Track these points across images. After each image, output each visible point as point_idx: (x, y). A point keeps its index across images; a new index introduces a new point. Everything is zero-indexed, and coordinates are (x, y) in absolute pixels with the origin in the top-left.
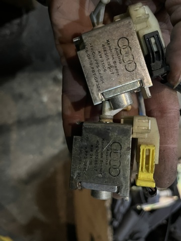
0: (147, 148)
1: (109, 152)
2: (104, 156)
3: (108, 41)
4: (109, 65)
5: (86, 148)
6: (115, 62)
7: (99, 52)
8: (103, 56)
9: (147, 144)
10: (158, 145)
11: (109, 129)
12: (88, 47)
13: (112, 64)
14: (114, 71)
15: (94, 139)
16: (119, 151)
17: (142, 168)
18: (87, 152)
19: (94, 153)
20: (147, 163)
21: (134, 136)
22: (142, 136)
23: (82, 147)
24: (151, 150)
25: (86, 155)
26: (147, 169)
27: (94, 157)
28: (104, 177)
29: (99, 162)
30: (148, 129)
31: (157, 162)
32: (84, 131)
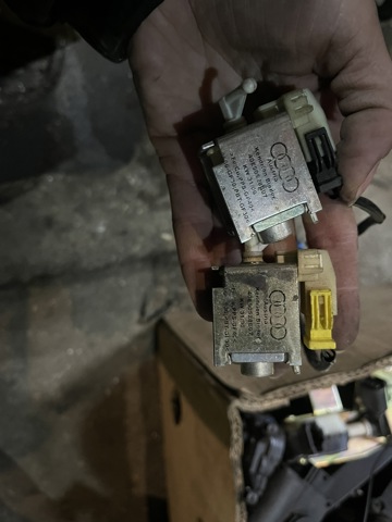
0: (321, 294)
1: (268, 306)
2: (261, 312)
3: (257, 149)
4: (260, 184)
5: (233, 303)
6: (268, 180)
7: (245, 166)
8: (252, 172)
9: (320, 289)
10: (334, 288)
11: (264, 273)
12: (228, 160)
13: (265, 183)
14: (268, 193)
15: (244, 289)
16: (282, 303)
17: (316, 324)
18: (235, 309)
19: (245, 309)
20: (323, 315)
21: (301, 279)
22: (312, 278)
23: (226, 304)
24: (326, 297)
25: (235, 313)
26: (323, 323)
27: (246, 316)
28: (264, 343)
29: (254, 321)
30: (319, 268)
31: (335, 313)
32: (227, 280)
